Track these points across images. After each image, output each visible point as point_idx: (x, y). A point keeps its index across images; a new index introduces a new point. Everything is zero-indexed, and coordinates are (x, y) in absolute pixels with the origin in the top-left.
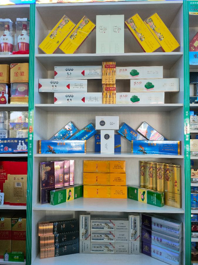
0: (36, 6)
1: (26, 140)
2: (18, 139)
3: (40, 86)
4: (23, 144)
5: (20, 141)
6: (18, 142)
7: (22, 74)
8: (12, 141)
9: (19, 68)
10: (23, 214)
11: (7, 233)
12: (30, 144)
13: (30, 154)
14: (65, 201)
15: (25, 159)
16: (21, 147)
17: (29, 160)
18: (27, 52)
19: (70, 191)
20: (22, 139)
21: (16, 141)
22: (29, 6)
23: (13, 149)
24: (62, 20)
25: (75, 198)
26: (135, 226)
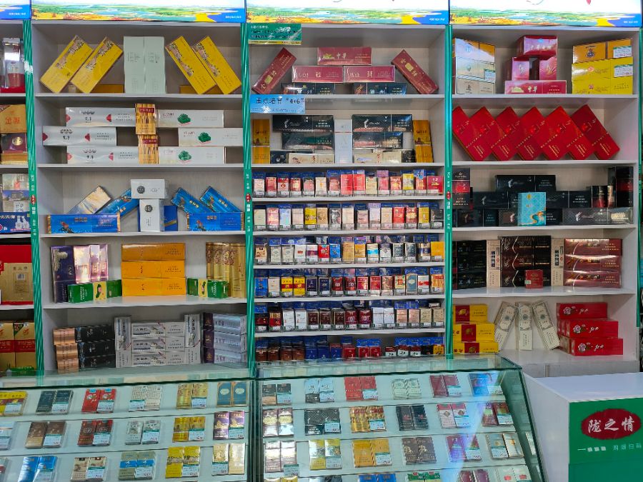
0: (32, 22)
1: (28, 216)
2: (17, 214)
3: (45, 137)
4: (24, 220)
5: (19, 217)
6: (16, 218)
7: (17, 121)
8: (8, 217)
9: (12, 112)
10: (30, 316)
11: (8, 344)
12: (34, 221)
13: (35, 234)
14: (92, 299)
15: (28, 241)
16: (21, 225)
17: (33, 241)
18: (22, 89)
19: (99, 286)
20: (21, 214)
21: (13, 217)
22: (21, 22)
23: (9, 228)
24: (72, 42)
25: (108, 296)
26: (194, 328)
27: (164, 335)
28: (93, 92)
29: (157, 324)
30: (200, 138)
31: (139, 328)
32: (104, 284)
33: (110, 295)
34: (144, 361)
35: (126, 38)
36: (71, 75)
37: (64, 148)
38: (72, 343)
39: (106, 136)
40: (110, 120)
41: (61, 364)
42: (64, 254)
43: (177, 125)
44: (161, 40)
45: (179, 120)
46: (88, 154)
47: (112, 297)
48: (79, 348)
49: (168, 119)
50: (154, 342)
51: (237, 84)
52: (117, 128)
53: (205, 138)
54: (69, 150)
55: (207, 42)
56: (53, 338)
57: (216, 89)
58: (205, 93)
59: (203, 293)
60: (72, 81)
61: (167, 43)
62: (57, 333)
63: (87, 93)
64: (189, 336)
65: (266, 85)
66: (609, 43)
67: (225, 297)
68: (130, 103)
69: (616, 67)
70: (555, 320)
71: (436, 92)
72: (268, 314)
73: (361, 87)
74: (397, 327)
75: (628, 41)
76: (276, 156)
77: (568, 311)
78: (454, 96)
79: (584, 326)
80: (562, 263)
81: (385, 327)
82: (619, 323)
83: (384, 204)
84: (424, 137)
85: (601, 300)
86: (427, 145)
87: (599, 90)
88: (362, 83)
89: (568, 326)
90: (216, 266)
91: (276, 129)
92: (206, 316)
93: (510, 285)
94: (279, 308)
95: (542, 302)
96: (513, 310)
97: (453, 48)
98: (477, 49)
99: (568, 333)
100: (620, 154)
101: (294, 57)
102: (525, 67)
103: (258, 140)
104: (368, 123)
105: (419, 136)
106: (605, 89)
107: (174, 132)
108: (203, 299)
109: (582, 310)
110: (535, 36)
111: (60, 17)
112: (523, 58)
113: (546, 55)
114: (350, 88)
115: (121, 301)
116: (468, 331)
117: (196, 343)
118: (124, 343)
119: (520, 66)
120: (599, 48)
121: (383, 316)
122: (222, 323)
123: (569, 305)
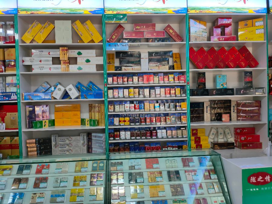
0: (18, 15)
1: (16, 93)
2: (12, 92)
3: (23, 61)
4: (15, 95)
5: (13, 94)
6: (11, 94)
7: (12, 55)
8: (8, 94)
9: (10, 51)
10: (17, 134)
11: (8, 146)
12: (19, 95)
13: (19, 101)
14: (42, 127)
15: (16, 104)
16: (13, 97)
17: (18, 104)
18: (14, 42)
19: (45, 122)
20: (14, 93)
21: (10, 94)
22: (13, 15)
23: (9, 98)
24: (34, 23)
25: (49, 126)
26: (84, 139)
27: (71, 142)
28: (43, 42)
29: (69, 137)
30: (86, 61)
31: (62, 139)
32: (47, 121)
33: (50, 125)
34: (64, 153)
35: (56, 21)
36: (34, 36)
37: (31, 66)
38: (34, 145)
39: (48, 61)
40: (49, 54)
41: (29, 154)
42: (31, 109)
43: (77, 56)
44: (70, 22)
45: (78, 54)
46: (41, 68)
47: (51, 126)
48: (37, 147)
49: (73, 53)
50: (68, 145)
51: (101, 39)
52: (52, 57)
53: (88, 61)
54: (33, 67)
55: (88, 22)
56: (26, 143)
57: (92, 41)
58: (88, 43)
59: (88, 124)
60: (34, 39)
61: (72, 23)
62: (28, 141)
63: (40, 43)
64: (82, 142)
65: (113, 39)
66: (254, 20)
67: (96, 126)
68: (57, 47)
69: (257, 30)
70: (233, 135)
71: (183, 41)
72: (115, 133)
73: (151, 40)
74: (167, 138)
75: (262, 19)
76: (117, 68)
77: (239, 131)
78: (190, 43)
79: (245, 137)
80: (236, 111)
81: (162, 138)
82: (260, 136)
83: (161, 87)
84: (178, 60)
85: (252, 126)
86: (179, 63)
87: (250, 39)
88: (152, 38)
89: (239, 137)
90: (93, 114)
91: (117, 57)
92: (89, 134)
93: (214, 120)
94: (119, 130)
95: (228, 127)
96: (215, 131)
97: (189, 23)
98: (199, 24)
99: (239, 140)
100: (259, 66)
101: (124, 28)
102: (219, 31)
103: (110, 62)
104: (155, 55)
105: (176, 59)
106: (252, 39)
107: (76, 59)
108: (88, 127)
109: (245, 131)
110: (223, 18)
111: (29, 13)
112: (218, 27)
113: (228, 25)
114: (147, 40)
115: (54, 128)
116: (197, 139)
117: (85, 145)
118: (56, 146)
119: (217, 30)
120: (249, 22)
121: (161, 134)
122: (96, 137)
123: (239, 129)
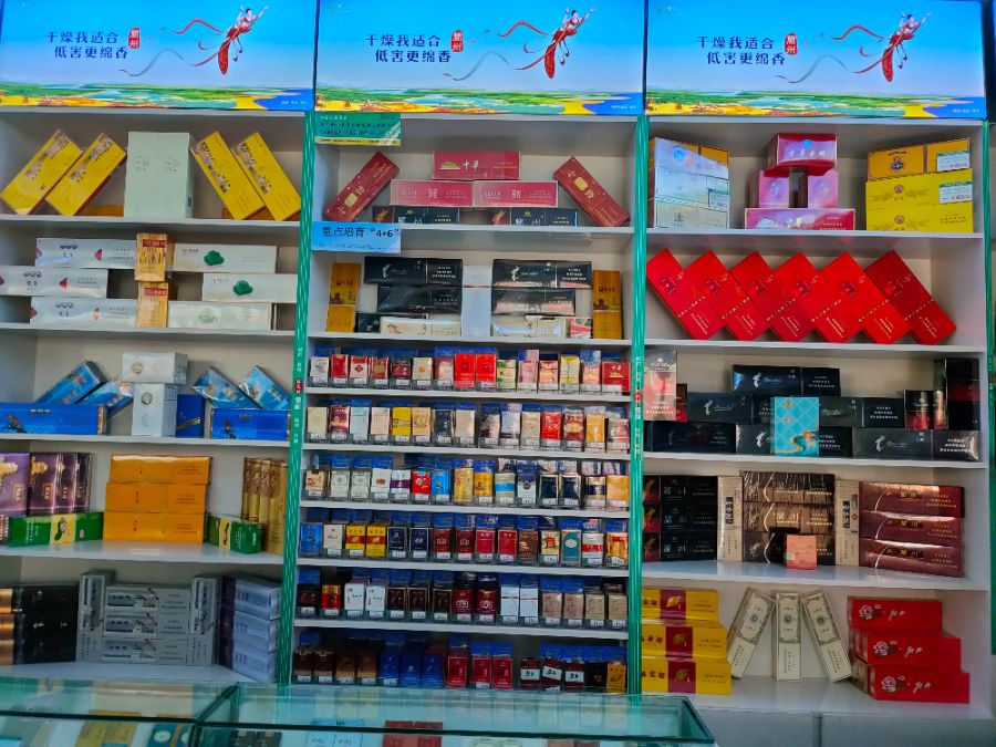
19: (63, 521)
24: (52, 139)
25: (78, 539)
26: (204, 602)
27: (155, 609)
28: (78, 213)
29: (146, 589)
30: (235, 290)
31: (117, 595)
33: (81, 536)
34: (120, 652)
35: (133, 136)
36: (47, 189)
37: (27, 300)
38: (6, 611)
39: (92, 282)
40: (99, 259)
42: (12, 466)
43: (201, 267)
44: (185, 137)
45: (206, 260)
46: (62, 309)
47: (86, 539)
48: (16, 622)
49: (189, 258)
50: (139, 620)
51: (296, 206)
52: (110, 271)
53: (243, 289)
54: (35, 303)
55: (255, 143)
57: (263, 212)
58: (247, 218)
59: (225, 542)
60: (46, 198)
61: (192, 144)
63: (68, 215)
64: (196, 613)
65: (346, 209)
66: (933, 148)
67: (254, 551)
68: (128, 232)
69: (941, 186)
70: (845, 630)
71: (626, 222)
72: (321, 587)
73: (501, 214)
74: (542, 623)
75: (964, 143)
76: (368, 321)
77: (866, 613)
78: (650, 231)
79: (893, 643)
80: (855, 525)
81: (521, 622)
82: (962, 643)
83: (528, 405)
84: (608, 298)
85: (932, 596)
86: (613, 310)
87: (913, 225)
88: (504, 209)
89: (865, 641)
90: (254, 497)
91: (368, 279)
92: (227, 581)
93: (759, 559)
94: (345, 576)
95: (825, 595)
96: (764, 606)
97: (651, 154)
98: (697, 155)
99: (865, 655)
100: (958, 334)
101: (394, 166)
102: (784, 186)
103: (338, 295)
104: (518, 274)
105: (602, 296)
106: (922, 224)
107: (197, 278)
108: (224, 556)
109: (894, 613)
110: (796, 136)
111: (34, 101)
112: (780, 172)
113: (820, 168)
114: (488, 215)
115: (99, 549)
116: (678, 638)
117: (206, 627)
118: (94, 617)
119: (773, 184)
120: (913, 155)
121: (518, 603)
122: (247, 596)
123: (870, 602)
